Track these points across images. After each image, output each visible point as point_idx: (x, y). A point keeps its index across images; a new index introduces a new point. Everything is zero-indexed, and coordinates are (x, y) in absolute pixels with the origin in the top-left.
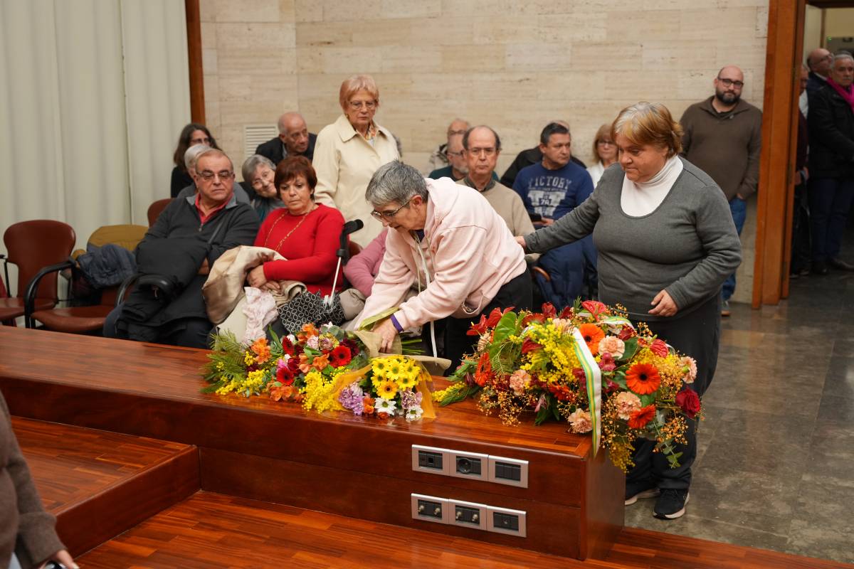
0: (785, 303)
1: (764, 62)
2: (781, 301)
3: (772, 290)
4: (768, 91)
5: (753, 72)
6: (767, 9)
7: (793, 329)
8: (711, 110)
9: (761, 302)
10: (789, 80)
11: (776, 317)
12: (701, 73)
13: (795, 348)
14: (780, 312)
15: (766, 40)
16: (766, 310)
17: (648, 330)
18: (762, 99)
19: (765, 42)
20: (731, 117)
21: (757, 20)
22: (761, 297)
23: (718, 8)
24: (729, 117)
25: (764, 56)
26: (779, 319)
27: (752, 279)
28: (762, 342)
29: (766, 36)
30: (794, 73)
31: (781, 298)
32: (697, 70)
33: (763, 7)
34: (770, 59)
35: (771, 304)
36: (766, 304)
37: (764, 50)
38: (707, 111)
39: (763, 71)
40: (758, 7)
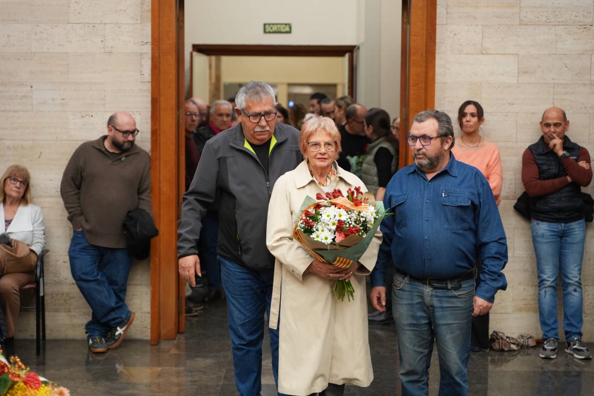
0: (182, 337)
1: (149, 105)
2: (178, 335)
3: (169, 324)
4: (155, 133)
5: (140, 114)
6: (150, 55)
7: (188, 361)
8: (103, 149)
9: (159, 337)
10: (174, 122)
11: (174, 351)
12: (92, 114)
13: (189, 379)
14: (178, 347)
15: (150, 84)
16: (164, 345)
17: (20, 363)
18: (150, 140)
19: (148, 86)
20: (123, 159)
21: (141, 66)
22: (160, 332)
23: (104, 52)
24: (121, 158)
25: (149, 99)
26: (176, 352)
27: (149, 315)
28: (159, 376)
29: (150, 80)
30: (179, 116)
31: (179, 332)
32: (88, 112)
33: (147, 53)
34: (155, 102)
35: (169, 339)
36: (164, 340)
37: (149, 94)
38: (100, 150)
39: (150, 114)
40: (141, 53)
